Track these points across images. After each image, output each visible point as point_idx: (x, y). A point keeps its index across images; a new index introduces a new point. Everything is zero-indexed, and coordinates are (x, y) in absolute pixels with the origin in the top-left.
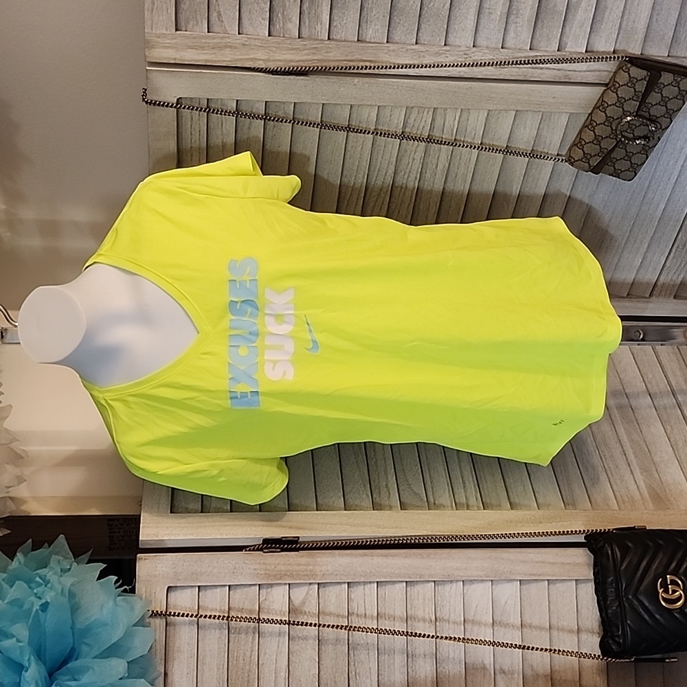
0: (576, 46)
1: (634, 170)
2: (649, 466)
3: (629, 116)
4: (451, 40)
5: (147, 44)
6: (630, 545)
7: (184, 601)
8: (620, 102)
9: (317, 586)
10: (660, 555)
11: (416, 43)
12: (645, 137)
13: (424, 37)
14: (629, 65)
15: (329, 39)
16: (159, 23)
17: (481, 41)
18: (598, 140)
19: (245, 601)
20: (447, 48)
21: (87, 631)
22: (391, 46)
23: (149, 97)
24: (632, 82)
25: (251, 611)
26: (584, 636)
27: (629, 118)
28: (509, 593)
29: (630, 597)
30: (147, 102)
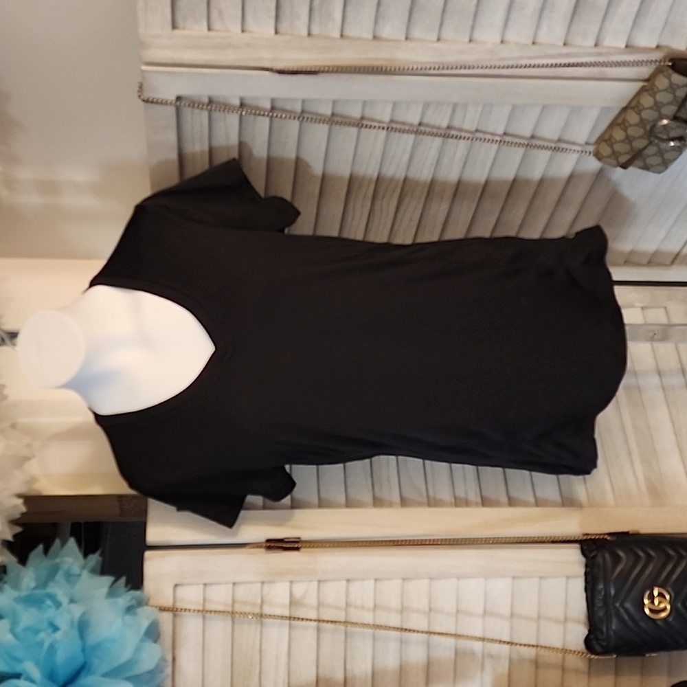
0: (615, 40)
1: (665, 164)
2: (650, 456)
3: (666, 119)
4: (477, 36)
5: (142, 45)
6: (622, 554)
7: (190, 596)
8: (657, 106)
9: (316, 583)
10: (651, 567)
11: (439, 39)
12: (680, 139)
13: (447, 34)
14: (671, 71)
15: (342, 36)
16: (154, 23)
17: (510, 36)
18: (628, 139)
19: (248, 595)
20: (472, 45)
21: (98, 646)
22: (410, 44)
23: (146, 95)
24: (672, 88)
25: (254, 605)
26: (570, 625)
27: (665, 122)
28: (501, 588)
29: (618, 605)
30: (144, 101)
